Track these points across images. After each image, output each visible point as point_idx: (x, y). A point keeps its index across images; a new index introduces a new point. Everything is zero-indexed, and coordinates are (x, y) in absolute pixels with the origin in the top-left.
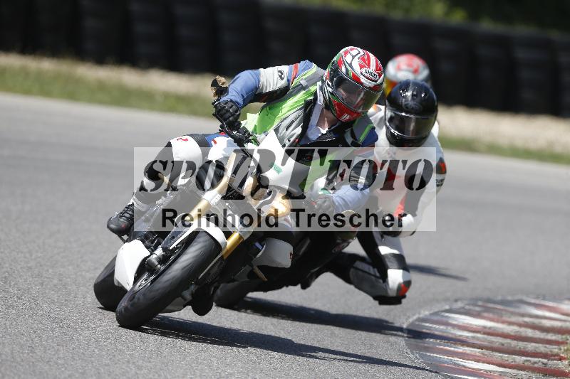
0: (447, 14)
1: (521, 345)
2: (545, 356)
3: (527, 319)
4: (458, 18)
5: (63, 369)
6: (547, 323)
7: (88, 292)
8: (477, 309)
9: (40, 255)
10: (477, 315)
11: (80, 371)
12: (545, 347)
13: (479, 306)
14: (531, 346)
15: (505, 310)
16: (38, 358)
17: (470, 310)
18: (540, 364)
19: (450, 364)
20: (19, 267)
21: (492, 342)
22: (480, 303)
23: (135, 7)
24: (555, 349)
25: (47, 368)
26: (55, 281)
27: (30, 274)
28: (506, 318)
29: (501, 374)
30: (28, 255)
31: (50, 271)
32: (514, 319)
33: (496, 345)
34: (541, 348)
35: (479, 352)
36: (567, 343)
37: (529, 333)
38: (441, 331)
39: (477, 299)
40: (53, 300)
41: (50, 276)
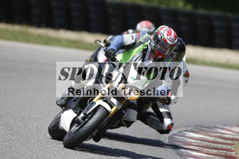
0: (184, 6)
1: (216, 145)
2: (226, 150)
3: (218, 134)
4: (189, 8)
5: (23, 156)
6: (226, 136)
7: (33, 123)
8: (197, 130)
9: (13, 107)
10: (197, 133)
11: (30, 156)
12: (226, 146)
13: (198, 129)
14: (219, 146)
15: (209, 131)
16: (13, 151)
17: (194, 130)
18: (223, 153)
19: (186, 153)
20: (5, 113)
21: (203, 144)
22: (198, 128)
23: (54, 4)
24: (230, 147)
25: (16, 155)
26: (20, 119)
27: (9, 116)
28: (209, 134)
29: (207, 157)
30: (9, 108)
31: (18, 114)
32: (213, 134)
33: (205, 145)
34: (224, 146)
35: (198, 148)
36: (235, 145)
37: (219, 140)
38: (182, 139)
39: (197, 126)
40: (19, 126)
41: (18, 117)
